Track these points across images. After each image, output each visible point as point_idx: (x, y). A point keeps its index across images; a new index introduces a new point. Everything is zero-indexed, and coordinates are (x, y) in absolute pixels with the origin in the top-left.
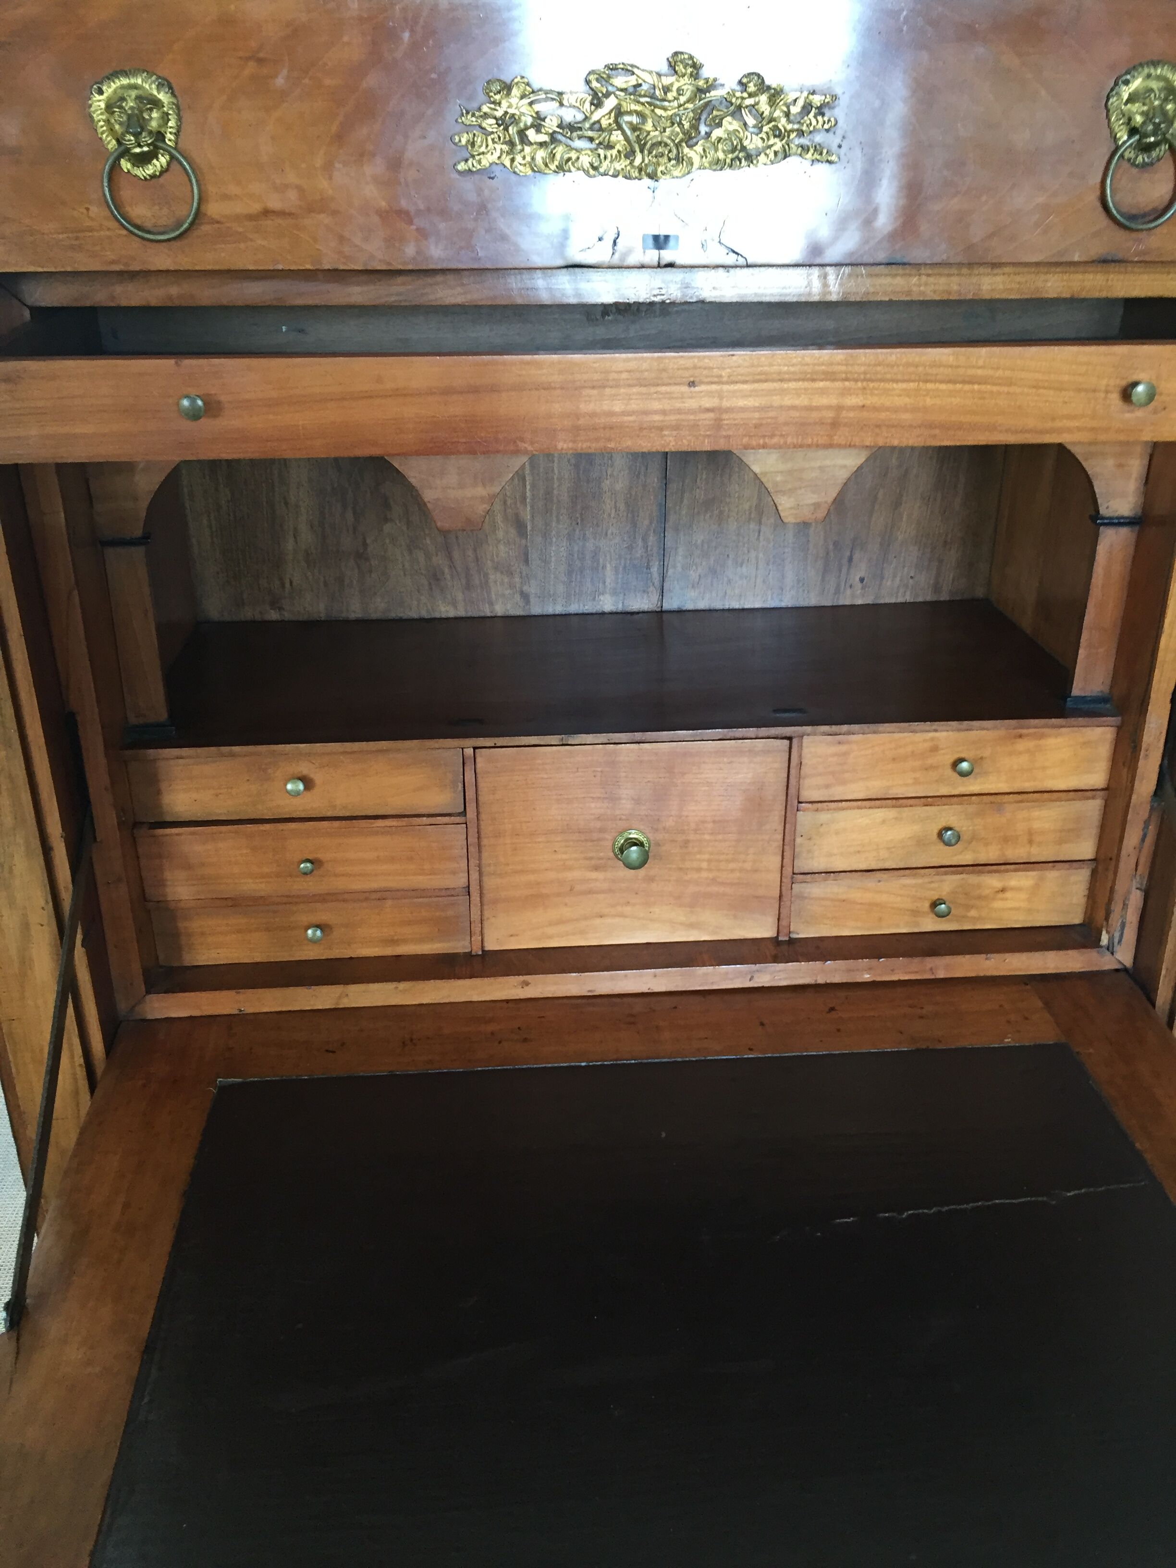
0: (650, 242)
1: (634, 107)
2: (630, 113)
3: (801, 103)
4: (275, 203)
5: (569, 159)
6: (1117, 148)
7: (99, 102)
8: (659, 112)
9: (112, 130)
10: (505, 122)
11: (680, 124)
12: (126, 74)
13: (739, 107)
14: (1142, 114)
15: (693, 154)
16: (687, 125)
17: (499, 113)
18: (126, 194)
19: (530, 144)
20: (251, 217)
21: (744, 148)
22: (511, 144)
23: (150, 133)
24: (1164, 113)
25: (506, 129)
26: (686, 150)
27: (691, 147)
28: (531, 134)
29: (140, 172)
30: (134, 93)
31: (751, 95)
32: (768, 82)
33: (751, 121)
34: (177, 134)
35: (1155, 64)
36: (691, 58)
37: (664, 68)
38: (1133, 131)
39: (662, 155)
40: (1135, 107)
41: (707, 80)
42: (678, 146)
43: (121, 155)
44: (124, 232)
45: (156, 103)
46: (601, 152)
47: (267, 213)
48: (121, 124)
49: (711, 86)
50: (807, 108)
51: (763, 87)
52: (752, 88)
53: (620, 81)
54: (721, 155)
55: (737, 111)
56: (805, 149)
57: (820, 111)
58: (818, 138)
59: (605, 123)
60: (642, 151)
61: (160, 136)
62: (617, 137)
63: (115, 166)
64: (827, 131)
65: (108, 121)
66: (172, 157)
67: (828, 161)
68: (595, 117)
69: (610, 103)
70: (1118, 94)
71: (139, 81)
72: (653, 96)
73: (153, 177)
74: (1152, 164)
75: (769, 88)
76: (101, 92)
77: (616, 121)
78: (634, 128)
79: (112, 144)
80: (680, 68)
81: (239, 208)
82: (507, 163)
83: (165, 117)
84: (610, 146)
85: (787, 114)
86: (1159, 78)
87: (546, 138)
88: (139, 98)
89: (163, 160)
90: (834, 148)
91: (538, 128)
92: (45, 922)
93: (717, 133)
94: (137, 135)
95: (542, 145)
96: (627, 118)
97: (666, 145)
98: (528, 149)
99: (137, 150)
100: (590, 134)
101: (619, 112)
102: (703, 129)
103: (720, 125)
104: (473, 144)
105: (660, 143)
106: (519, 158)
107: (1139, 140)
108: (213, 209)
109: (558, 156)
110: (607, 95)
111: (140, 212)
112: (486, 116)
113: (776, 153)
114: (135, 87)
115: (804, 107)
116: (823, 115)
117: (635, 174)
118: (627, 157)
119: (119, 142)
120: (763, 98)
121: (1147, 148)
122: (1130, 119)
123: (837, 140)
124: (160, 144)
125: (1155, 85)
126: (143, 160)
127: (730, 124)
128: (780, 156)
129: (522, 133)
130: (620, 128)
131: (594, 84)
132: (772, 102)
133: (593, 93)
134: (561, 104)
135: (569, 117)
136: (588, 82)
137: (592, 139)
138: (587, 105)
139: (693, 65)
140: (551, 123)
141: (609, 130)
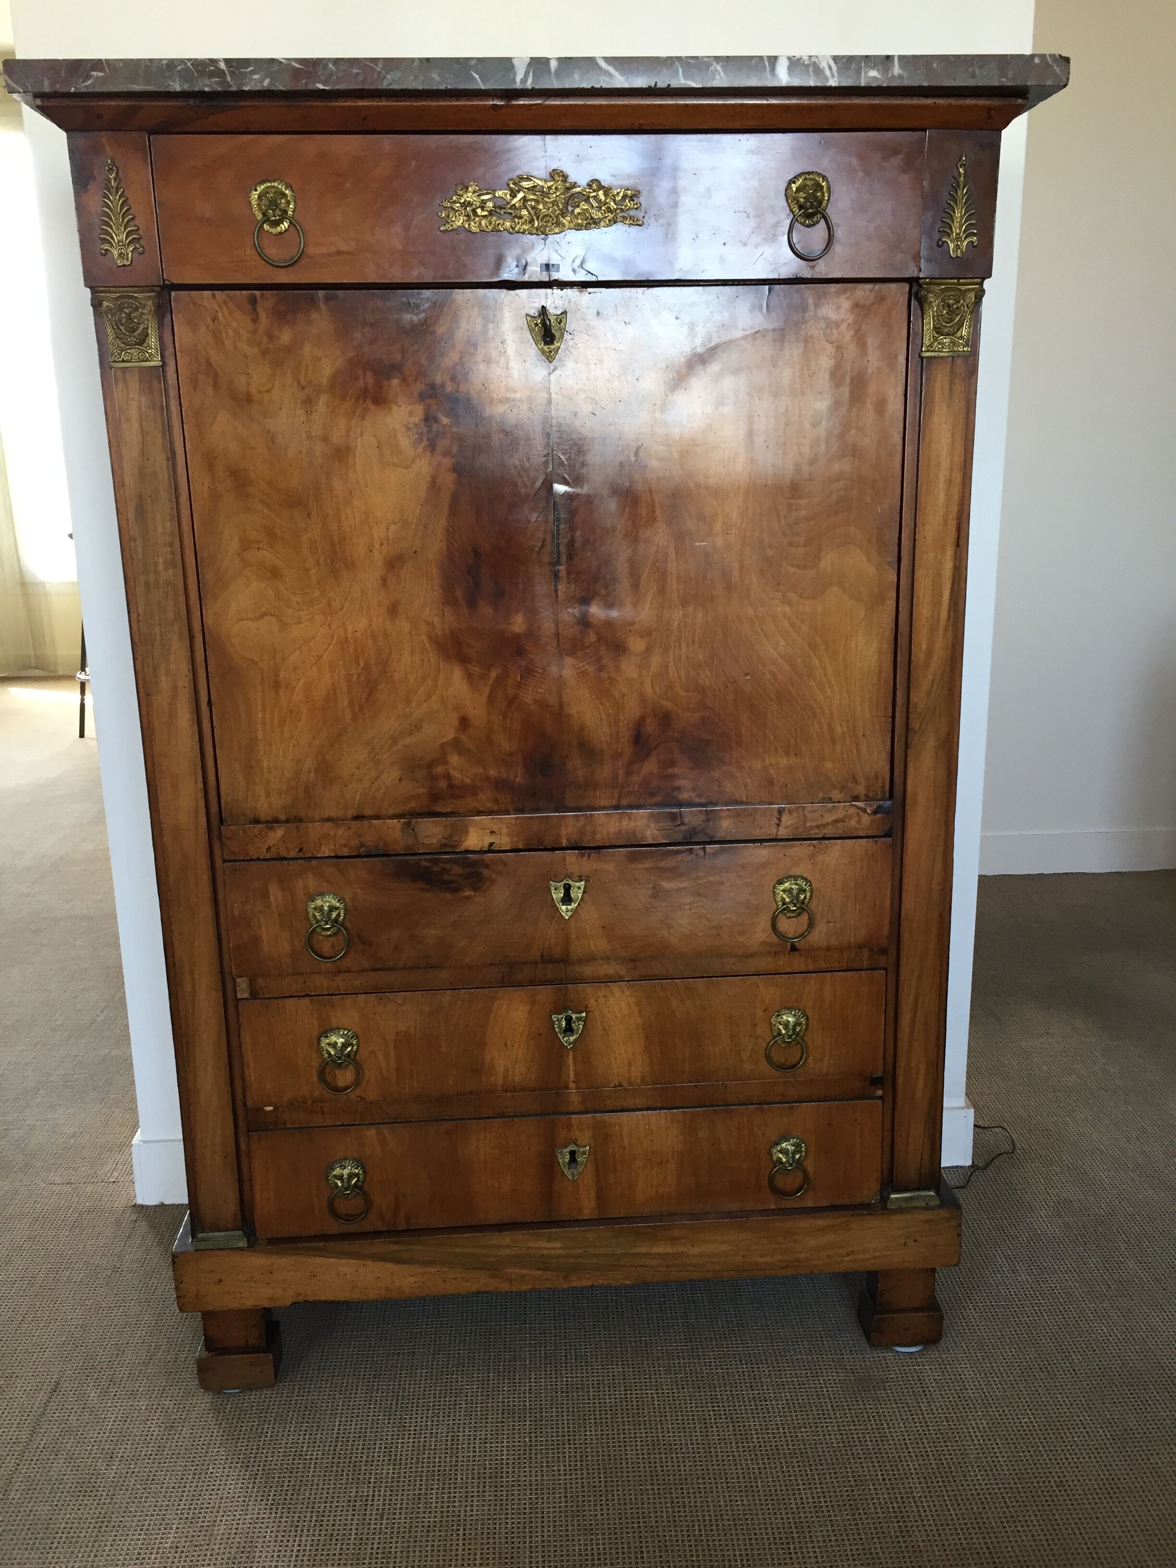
0: (544, 268)
1: (533, 197)
2: (532, 200)
3: (621, 194)
4: (343, 247)
5: (499, 224)
6: (794, 217)
7: (255, 195)
8: (546, 199)
9: (260, 209)
10: (465, 205)
11: (558, 206)
12: (269, 181)
13: (589, 197)
14: (803, 198)
15: (565, 221)
16: (561, 206)
17: (462, 201)
18: (265, 242)
19: (478, 216)
20: (329, 255)
21: (592, 218)
22: (468, 216)
23: (280, 210)
24: (816, 198)
25: (466, 209)
26: (561, 219)
27: (564, 218)
28: (479, 211)
29: (274, 231)
30: (273, 190)
31: (594, 191)
32: (603, 184)
33: (595, 204)
34: (293, 212)
35: (810, 173)
36: (562, 172)
37: (548, 178)
38: (801, 208)
39: (548, 221)
40: (802, 194)
41: (571, 183)
42: (557, 217)
43: (264, 222)
44: (263, 262)
45: (284, 195)
46: (516, 220)
47: (339, 253)
48: (266, 206)
49: (575, 185)
50: (625, 197)
51: (600, 187)
52: (595, 186)
53: (525, 184)
54: (580, 221)
55: (587, 200)
56: (624, 218)
57: (632, 199)
58: (632, 213)
59: (517, 205)
60: (538, 220)
61: (286, 212)
62: (524, 212)
63: (261, 227)
64: (636, 209)
65: (258, 205)
66: (291, 223)
67: (637, 225)
68: (513, 202)
69: (521, 195)
70: (791, 188)
71: (276, 184)
72: (543, 192)
73: (281, 233)
74: (814, 225)
75: (604, 187)
76: (256, 190)
77: (523, 204)
78: (533, 208)
79: (260, 216)
80: (557, 178)
81: (324, 250)
82: (467, 226)
83: (288, 203)
84: (521, 217)
85: (614, 201)
86: (811, 179)
87: (486, 213)
88: (275, 192)
89: (286, 225)
90: (640, 218)
91: (483, 209)
92: (187, 685)
93: (577, 210)
94: (274, 210)
95: (484, 216)
96: (529, 203)
97: (551, 216)
98: (477, 219)
99: (273, 218)
100: (510, 211)
101: (524, 199)
102: (570, 209)
103: (578, 206)
104: (448, 216)
105: (547, 215)
106: (472, 224)
107: (805, 212)
108: (311, 250)
109: (493, 222)
110: (519, 191)
111: (272, 252)
112: (455, 202)
113: (609, 221)
114: (273, 187)
115: (623, 197)
116: (633, 201)
117: (535, 232)
118: (530, 222)
119: (264, 215)
120: (601, 193)
121: (810, 216)
122: (798, 201)
123: (642, 215)
124: (285, 216)
125: (809, 183)
126: (276, 223)
127: (584, 206)
128: (612, 222)
129: (474, 211)
130: (526, 208)
131: (512, 185)
132: (606, 195)
133: (511, 190)
134: (495, 196)
135: (499, 203)
136: (508, 185)
137: (511, 214)
138: (508, 196)
139: (563, 176)
140: (490, 204)
141: (520, 209)
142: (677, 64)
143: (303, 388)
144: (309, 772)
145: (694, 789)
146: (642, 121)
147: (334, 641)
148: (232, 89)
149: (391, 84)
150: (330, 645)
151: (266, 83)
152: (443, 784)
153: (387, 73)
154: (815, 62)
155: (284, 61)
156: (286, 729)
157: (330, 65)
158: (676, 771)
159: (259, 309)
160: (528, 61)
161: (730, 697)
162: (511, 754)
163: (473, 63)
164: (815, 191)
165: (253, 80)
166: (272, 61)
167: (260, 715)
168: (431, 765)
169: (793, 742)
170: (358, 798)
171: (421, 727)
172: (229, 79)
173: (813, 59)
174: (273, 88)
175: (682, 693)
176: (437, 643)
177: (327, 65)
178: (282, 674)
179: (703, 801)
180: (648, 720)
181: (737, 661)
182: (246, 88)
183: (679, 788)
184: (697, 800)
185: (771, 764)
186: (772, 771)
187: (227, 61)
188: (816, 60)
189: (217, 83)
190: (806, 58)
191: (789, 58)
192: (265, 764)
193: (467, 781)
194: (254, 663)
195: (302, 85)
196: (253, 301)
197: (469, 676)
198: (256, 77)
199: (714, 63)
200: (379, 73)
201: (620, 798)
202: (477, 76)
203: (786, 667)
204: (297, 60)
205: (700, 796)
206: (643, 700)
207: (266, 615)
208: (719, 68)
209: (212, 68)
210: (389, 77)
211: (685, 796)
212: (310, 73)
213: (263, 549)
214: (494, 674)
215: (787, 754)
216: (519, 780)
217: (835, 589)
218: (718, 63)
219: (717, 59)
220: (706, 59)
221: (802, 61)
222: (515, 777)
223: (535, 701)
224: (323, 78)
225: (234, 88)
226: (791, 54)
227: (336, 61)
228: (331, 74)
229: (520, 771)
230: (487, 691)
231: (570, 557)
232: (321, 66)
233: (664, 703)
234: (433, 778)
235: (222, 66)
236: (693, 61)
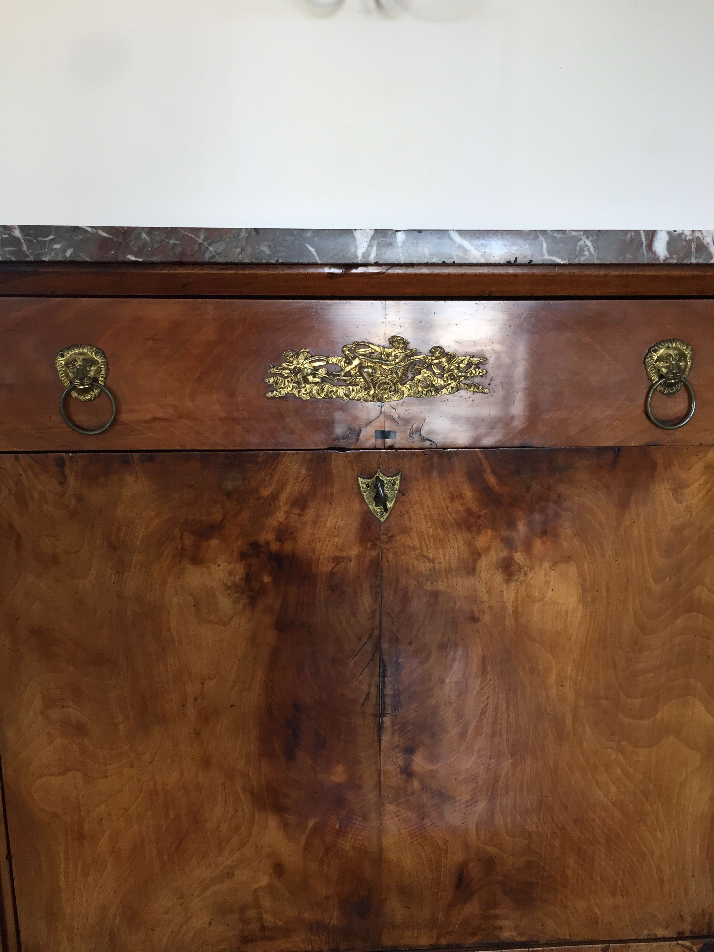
0: (379, 435)
1: (369, 364)
2: (368, 367)
3: (466, 362)
4: (160, 414)
5: (332, 391)
6: (653, 385)
7: (61, 361)
8: (384, 367)
9: (67, 376)
10: (296, 371)
11: (396, 373)
12: (78, 347)
13: (430, 365)
14: (666, 367)
15: (405, 389)
16: (400, 374)
17: (292, 367)
18: (73, 408)
19: (309, 383)
20: (145, 422)
21: (433, 386)
22: (299, 383)
23: (90, 378)
24: (679, 367)
25: (296, 376)
26: (400, 386)
27: (403, 385)
28: (310, 378)
29: (82, 398)
30: (82, 357)
31: (437, 358)
32: (447, 350)
33: (437, 371)
34: (105, 378)
35: (671, 341)
36: (402, 339)
37: (387, 344)
38: (661, 377)
39: (386, 389)
40: (660, 364)
41: (411, 350)
42: (395, 384)
43: (72, 389)
44: (72, 431)
45: (94, 362)
46: (351, 387)
47: (155, 419)
48: (73, 373)
49: (416, 352)
50: (469, 365)
51: (444, 353)
52: (437, 354)
53: (361, 351)
54: (420, 389)
55: (429, 367)
56: (469, 386)
57: (477, 366)
58: (476, 380)
59: (352, 372)
60: (374, 387)
61: (96, 379)
62: (360, 379)
63: (69, 394)
64: (482, 376)
65: (65, 371)
66: (102, 390)
67: (482, 392)
68: (347, 369)
69: (356, 362)
70: (651, 357)
71: (85, 351)
72: (381, 359)
73: (90, 400)
74: (674, 394)
75: (447, 354)
76: (63, 356)
77: (359, 371)
78: (370, 375)
79: (67, 383)
80: (396, 344)
81: (139, 417)
82: (296, 393)
83: (99, 369)
84: (356, 385)
85: (458, 368)
86: (674, 349)
87: (317, 380)
88: (84, 360)
89: (96, 391)
90: (486, 385)
91: (314, 375)
93: (418, 377)
94: (82, 380)
95: (316, 383)
96: (365, 370)
97: (388, 384)
98: (308, 386)
99: (82, 387)
100: (344, 378)
101: (361, 366)
102: (410, 375)
103: (419, 373)
104: (276, 383)
105: (385, 383)
106: (303, 391)
107: (665, 381)
108: (124, 417)
109: (326, 390)
110: (354, 358)
111: (80, 418)
112: (284, 369)
113: (452, 388)
114: (83, 354)
115: (467, 364)
116: (479, 368)
117: (370, 399)
118: (365, 390)
119: (71, 383)
120: (444, 360)
121: (671, 385)
122: (659, 370)
123: (488, 381)
124: (95, 384)
125: (671, 352)
126: (85, 392)
127: (426, 373)
128: (455, 389)
129: (305, 378)
130: (361, 375)
131: (347, 352)
132: (449, 361)
133: (346, 357)
134: (328, 363)
135: (332, 369)
136: (343, 352)
137: (345, 381)
138: (343, 363)
139: (404, 343)
140: (322, 372)
141: (355, 376)
142: (541, 238)
143: (115, 549)
144: (115, 917)
145: (516, 928)
146: (494, 289)
147: (143, 793)
148: (28, 259)
149: (214, 256)
150: (138, 797)
151: (69, 253)
152: (254, 926)
153: (210, 245)
154: (698, 238)
155: (89, 229)
156: (90, 878)
157: (144, 235)
158: (498, 912)
159: (67, 471)
160: (372, 233)
161: (557, 843)
162: (327, 898)
163: (309, 234)
164: (679, 360)
165: (53, 250)
166: (76, 229)
167: (63, 865)
168: (243, 908)
169: (620, 883)
170: (165, 940)
171: (233, 874)
172: (25, 248)
173: (697, 234)
174: (76, 259)
175: (508, 838)
176: (252, 793)
177: (140, 234)
178: (86, 826)
179: (524, 939)
180: (471, 865)
181: (566, 807)
182: (46, 259)
183: (501, 928)
184: (518, 939)
185: (597, 904)
186: (597, 910)
187: (23, 228)
188: (700, 235)
189: (11, 253)
190: (688, 233)
191: (669, 233)
192: (68, 911)
193: (280, 923)
194: (56, 815)
195: (111, 255)
196: (61, 464)
197: (285, 826)
198: (57, 246)
199: (584, 238)
200: (200, 245)
201: (438, 938)
202: (312, 250)
203: (617, 813)
204: (103, 229)
205: (522, 934)
206: (467, 846)
207: (71, 770)
208: (589, 243)
209: (4, 236)
210: (211, 249)
211: (506, 935)
212: (121, 244)
213: (68, 707)
214: (311, 823)
215: (613, 894)
216: (334, 922)
217: (671, 738)
218: (587, 238)
219: (587, 233)
220: (574, 233)
221: (683, 237)
222: (331, 919)
223: (354, 848)
224: (135, 249)
225: (31, 258)
226: (671, 229)
227: (151, 230)
228: (145, 245)
229: (336, 914)
230: (303, 839)
231: (395, 708)
232: (133, 237)
233: (488, 848)
234: (245, 922)
235: (17, 233)
236: (559, 236)
